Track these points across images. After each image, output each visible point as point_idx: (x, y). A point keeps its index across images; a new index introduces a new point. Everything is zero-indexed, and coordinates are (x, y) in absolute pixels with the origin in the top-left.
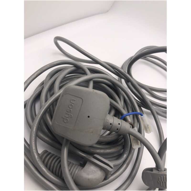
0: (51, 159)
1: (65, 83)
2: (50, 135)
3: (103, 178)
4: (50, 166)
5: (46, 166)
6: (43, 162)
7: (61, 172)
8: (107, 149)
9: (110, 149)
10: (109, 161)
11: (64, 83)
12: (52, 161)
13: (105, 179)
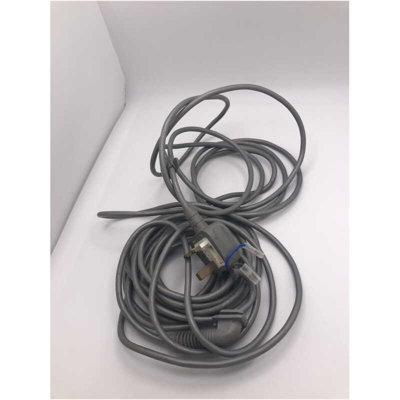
0: (181, 336)
1: (152, 248)
2: (172, 321)
3: (241, 327)
4: (190, 344)
5: (183, 345)
6: (179, 343)
7: (199, 342)
8: (226, 300)
9: (235, 294)
10: (238, 309)
11: (151, 250)
12: (186, 338)
13: (244, 327)
